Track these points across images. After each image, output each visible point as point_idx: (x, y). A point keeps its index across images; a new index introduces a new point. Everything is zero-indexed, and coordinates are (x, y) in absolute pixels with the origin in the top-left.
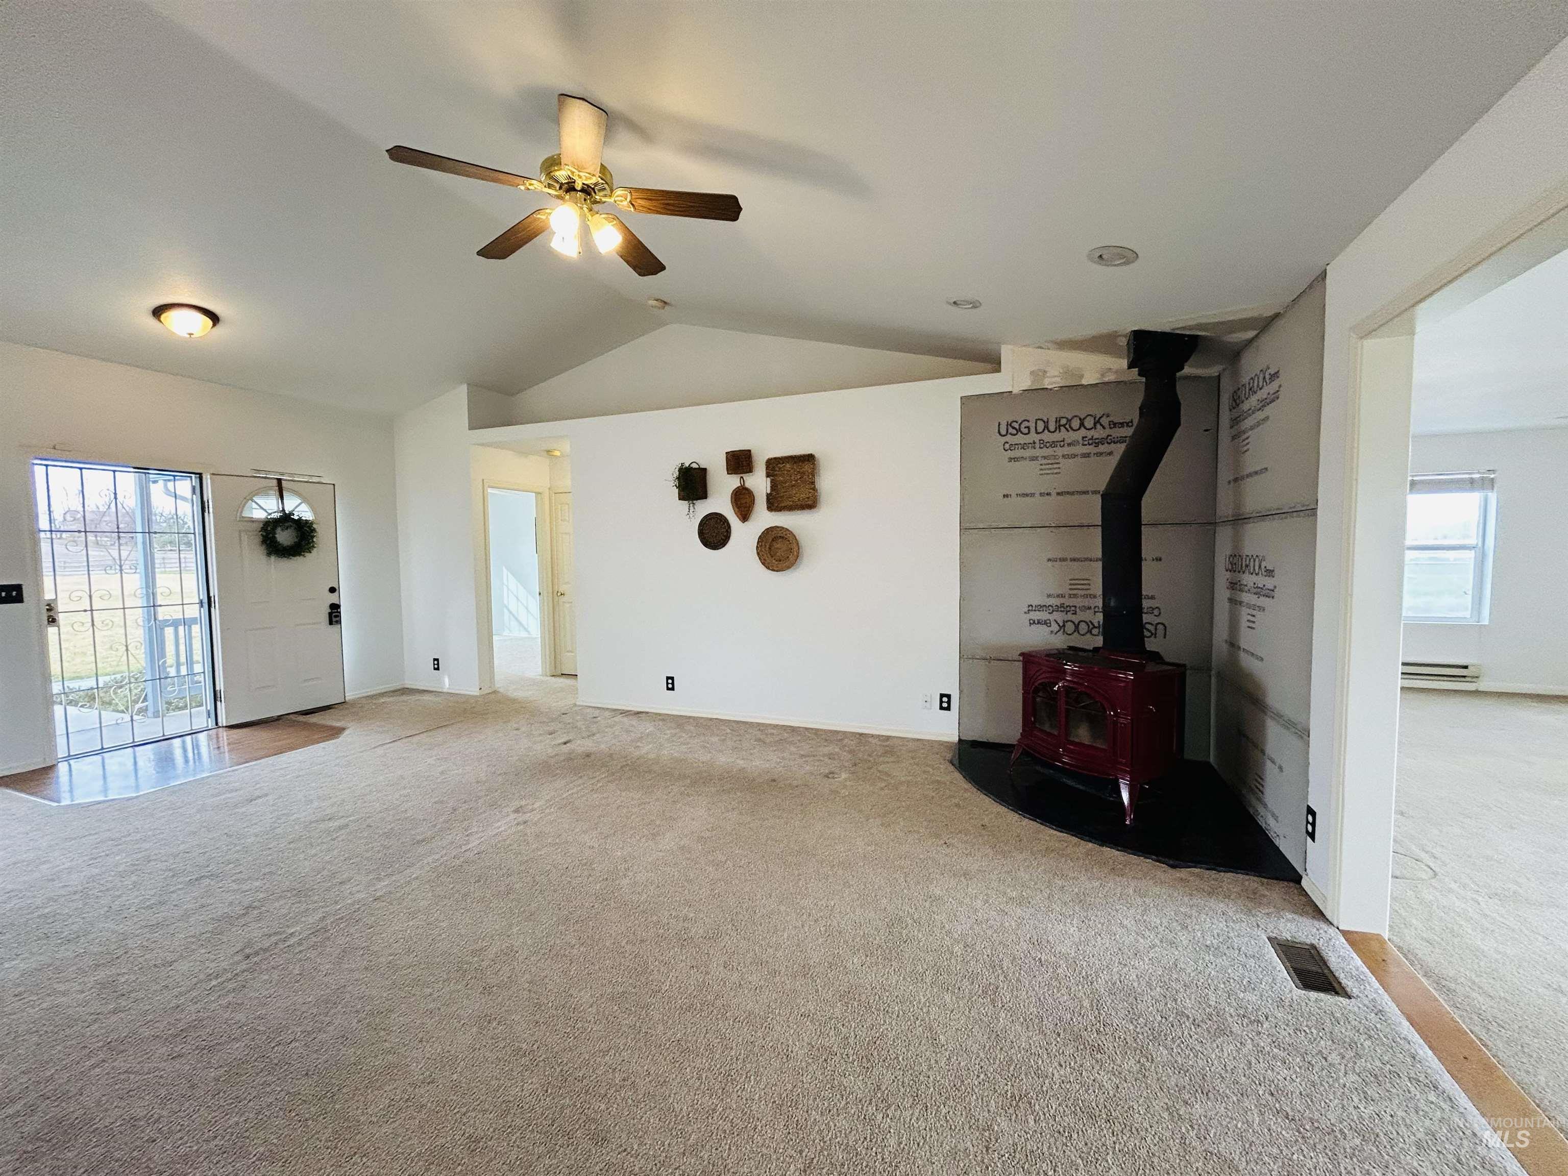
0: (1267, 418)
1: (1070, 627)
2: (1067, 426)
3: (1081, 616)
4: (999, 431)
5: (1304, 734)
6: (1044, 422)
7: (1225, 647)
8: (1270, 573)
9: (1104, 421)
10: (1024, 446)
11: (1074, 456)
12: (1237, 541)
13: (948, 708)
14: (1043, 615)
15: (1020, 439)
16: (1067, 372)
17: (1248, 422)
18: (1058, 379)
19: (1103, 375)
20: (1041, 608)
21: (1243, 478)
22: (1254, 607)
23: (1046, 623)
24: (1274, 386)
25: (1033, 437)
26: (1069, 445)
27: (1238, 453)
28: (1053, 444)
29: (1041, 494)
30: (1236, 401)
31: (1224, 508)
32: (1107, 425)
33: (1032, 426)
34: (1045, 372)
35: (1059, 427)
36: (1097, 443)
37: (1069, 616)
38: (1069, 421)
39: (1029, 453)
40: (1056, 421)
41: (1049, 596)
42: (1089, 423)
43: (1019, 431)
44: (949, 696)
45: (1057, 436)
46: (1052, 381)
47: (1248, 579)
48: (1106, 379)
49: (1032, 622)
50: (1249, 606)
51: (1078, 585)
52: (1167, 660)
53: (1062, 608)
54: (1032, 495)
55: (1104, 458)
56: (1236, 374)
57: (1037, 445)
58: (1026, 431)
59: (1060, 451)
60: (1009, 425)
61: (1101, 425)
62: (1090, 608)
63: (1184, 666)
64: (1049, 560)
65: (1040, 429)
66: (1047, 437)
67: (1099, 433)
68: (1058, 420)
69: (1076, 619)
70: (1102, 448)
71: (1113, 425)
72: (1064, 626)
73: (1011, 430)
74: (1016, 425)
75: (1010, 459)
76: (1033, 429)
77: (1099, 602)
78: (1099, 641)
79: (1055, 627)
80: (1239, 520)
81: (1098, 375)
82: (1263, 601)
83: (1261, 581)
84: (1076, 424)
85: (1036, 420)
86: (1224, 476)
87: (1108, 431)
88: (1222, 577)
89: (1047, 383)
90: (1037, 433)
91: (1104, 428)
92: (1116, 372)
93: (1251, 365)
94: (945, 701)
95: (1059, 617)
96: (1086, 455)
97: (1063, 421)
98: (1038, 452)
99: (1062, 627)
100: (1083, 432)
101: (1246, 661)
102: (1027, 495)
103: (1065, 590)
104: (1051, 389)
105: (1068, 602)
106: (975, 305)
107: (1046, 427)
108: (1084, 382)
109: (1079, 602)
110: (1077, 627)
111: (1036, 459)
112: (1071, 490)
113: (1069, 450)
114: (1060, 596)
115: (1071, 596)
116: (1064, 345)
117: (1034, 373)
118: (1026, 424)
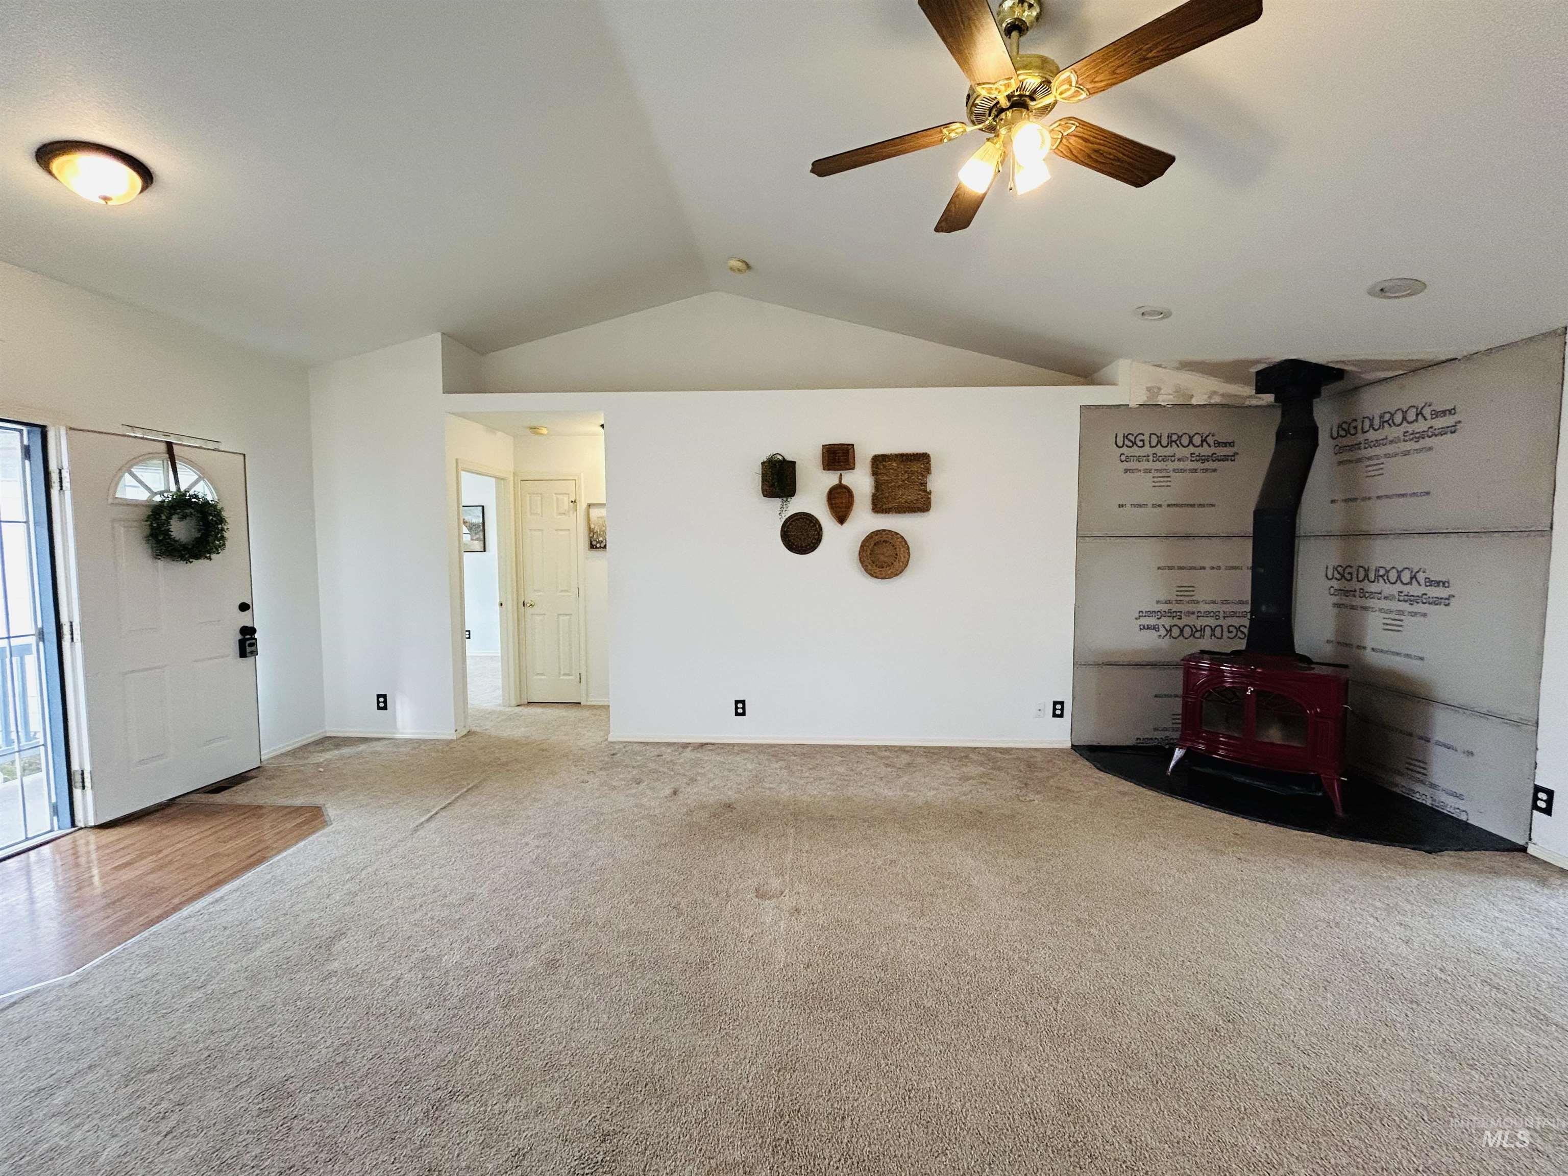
0: (1430, 448)
1: (1176, 633)
2: (1178, 442)
3: (1185, 620)
4: (1116, 441)
6: (1158, 437)
9: (1210, 440)
10: (1139, 459)
11: (1183, 471)
12: (1366, 552)
13: (1061, 716)
14: (1152, 621)
15: (1135, 451)
16: (1181, 391)
18: (1171, 397)
19: (1210, 397)
20: (1150, 614)
21: (1368, 499)
23: (1155, 628)
24: (1449, 420)
25: (1147, 450)
26: (1179, 460)
27: (1357, 477)
28: (1165, 459)
29: (1154, 506)
30: (1354, 430)
32: (1212, 444)
33: (1146, 438)
34: (1160, 389)
35: (1171, 442)
36: (1203, 459)
37: (1176, 621)
38: (1180, 437)
39: (1145, 465)
40: (1168, 436)
41: (1158, 602)
42: (1197, 440)
43: (1134, 443)
44: (1062, 703)
45: (1168, 451)
46: (1166, 398)
47: (1383, 588)
48: (1213, 401)
49: (1144, 628)
50: (1388, 612)
51: (1186, 592)
53: (1170, 614)
54: (1145, 506)
55: (1208, 474)
56: (1349, 407)
57: (1151, 458)
58: (1140, 444)
59: (1171, 466)
60: (1125, 437)
61: (1207, 443)
62: (1193, 613)
64: (1159, 568)
65: (1154, 443)
66: (1160, 451)
67: (1205, 451)
69: (1181, 623)
70: (1207, 465)
71: (1218, 444)
72: (1171, 630)
73: (1127, 442)
74: (1132, 438)
75: (1126, 471)
76: (1147, 443)
77: (1202, 608)
78: (1244, 644)
79: (1163, 632)
80: (1359, 535)
81: (1206, 397)
83: (1419, 590)
84: (1185, 440)
85: (1151, 434)
86: (1321, 493)
87: (1213, 450)
88: (1318, 584)
89: (1162, 400)
90: (1151, 447)
91: (1209, 446)
92: (1223, 395)
94: (1058, 709)
95: (1166, 622)
96: (1195, 471)
97: (1174, 437)
98: (1149, 465)
99: (1169, 631)
100: (1191, 449)
102: (1140, 506)
103: (1173, 595)
104: (1164, 406)
105: (1174, 608)
106: (1164, 314)
107: (1159, 442)
108: (1194, 402)
109: (1184, 608)
110: (1182, 631)
111: (1149, 471)
112: (1181, 503)
113: (1181, 465)
114: (1168, 602)
115: (1177, 602)
116: (1187, 366)
117: (1149, 389)
118: (1141, 437)
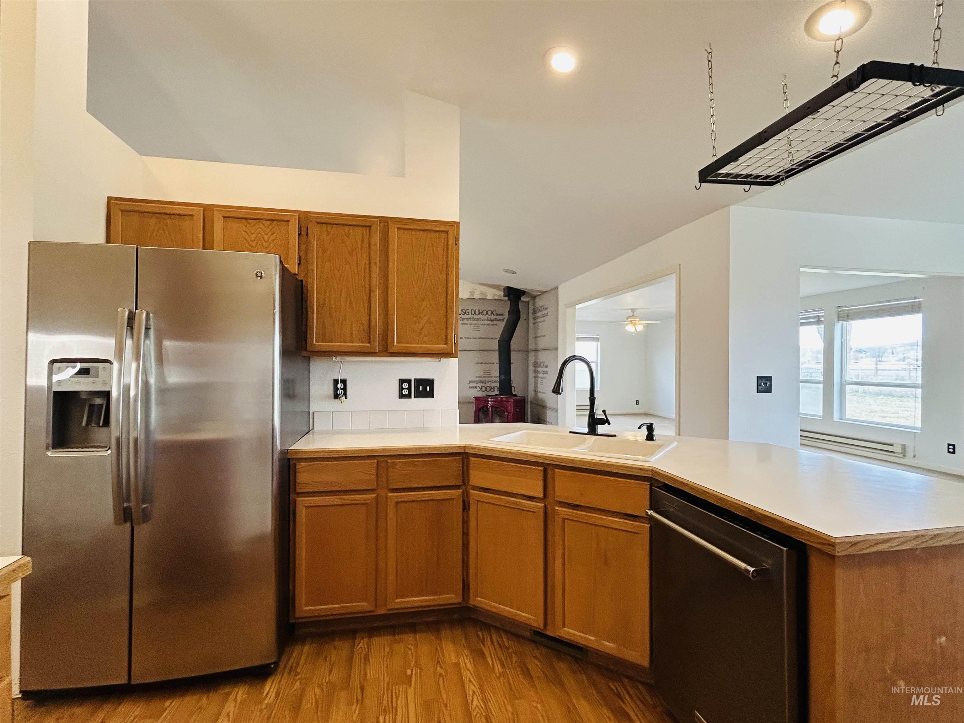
0: (544, 320)
1: (484, 389)
2: (482, 313)
3: (488, 384)
5: (557, 410)
6: (474, 311)
7: (533, 393)
8: (547, 367)
9: (494, 313)
10: (467, 319)
11: (485, 324)
12: (536, 357)
14: (474, 385)
15: (465, 316)
16: (482, 293)
17: (539, 320)
18: (479, 296)
19: (494, 296)
20: (473, 382)
21: (538, 337)
22: (542, 378)
23: (476, 387)
24: (546, 312)
25: (470, 316)
26: (483, 320)
27: (536, 329)
28: (478, 320)
29: (473, 338)
30: (535, 312)
31: (531, 346)
34: (474, 292)
35: (479, 313)
36: (492, 320)
37: (484, 385)
38: (483, 311)
39: (469, 322)
41: (476, 377)
42: (489, 313)
43: (465, 313)
45: (478, 317)
46: (477, 296)
47: (540, 369)
48: (495, 298)
49: (471, 388)
50: (540, 377)
51: (487, 373)
52: (519, 396)
53: (481, 382)
54: (470, 338)
55: (494, 326)
56: (534, 304)
57: (472, 319)
58: (468, 314)
59: (480, 322)
60: (462, 311)
62: (490, 381)
63: (524, 397)
64: (477, 363)
65: (473, 314)
66: (475, 317)
67: (493, 317)
68: (479, 311)
69: (486, 385)
70: (493, 323)
71: (497, 314)
73: (462, 313)
74: (464, 311)
75: (462, 324)
76: (470, 313)
77: (498, 379)
78: (497, 392)
79: (479, 389)
80: (536, 350)
82: (545, 375)
83: (545, 369)
84: (485, 313)
85: (471, 310)
86: (531, 335)
87: (495, 317)
88: (531, 369)
89: (475, 297)
91: (494, 315)
92: (498, 296)
93: (540, 302)
95: (480, 385)
96: (488, 325)
97: (481, 311)
98: (472, 322)
99: (481, 389)
100: (488, 316)
101: (540, 395)
102: (468, 338)
103: (482, 374)
104: (476, 299)
105: (483, 379)
107: (475, 313)
108: (488, 298)
109: (487, 379)
110: (486, 388)
111: (471, 324)
112: (483, 337)
113: (483, 322)
114: (480, 377)
115: (485, 377)
116: (481, 284)
117: (470, 292)
118: (467, 311)
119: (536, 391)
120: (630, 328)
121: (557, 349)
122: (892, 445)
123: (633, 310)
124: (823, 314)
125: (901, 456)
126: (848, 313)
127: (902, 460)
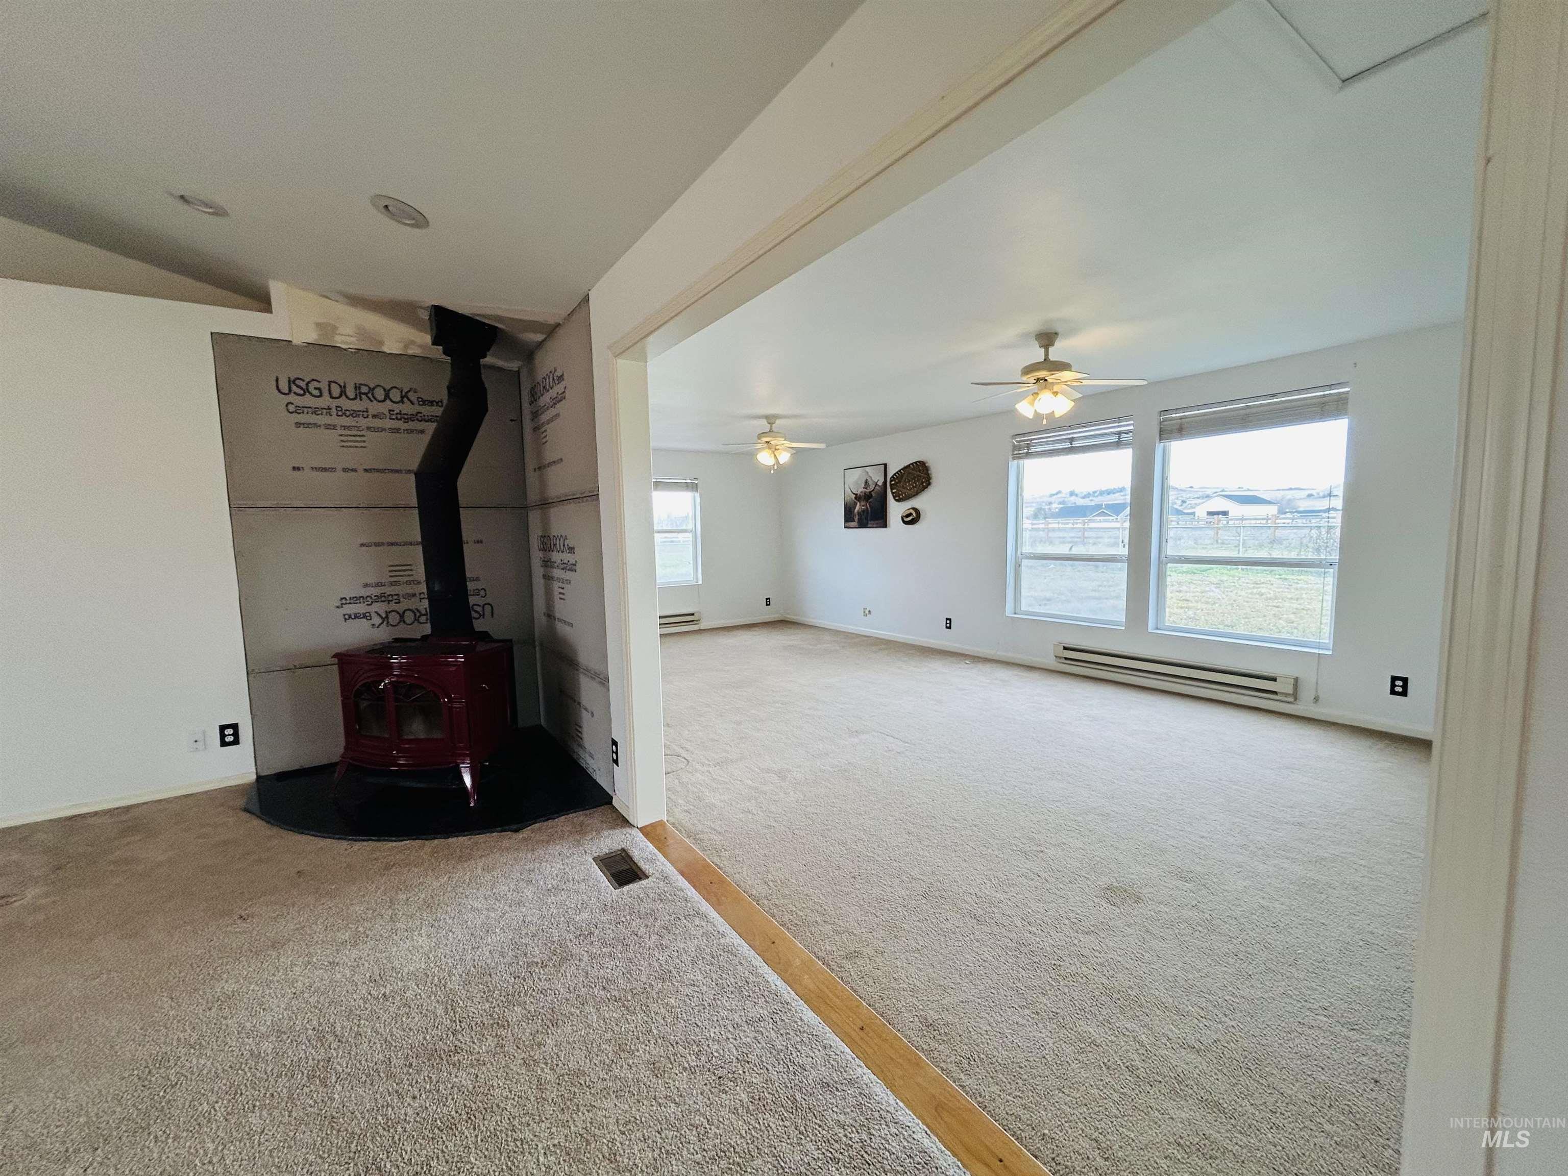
0: (558, 415)
1: (394, 618)
2: (370, 395)
3: (405, 605)
4: (278, 387)
5: (604, 681)
6: (341, 386)
7: (544, 619)
8: (571, 550)
9: (413, 396)
10: (315, 411)
11: (382, 430)
12: (545, 523)
13: (236, 742)
14: (360, 608)
15: (308, 400)
16: (362, 333)
17: (544, 417)
18: (354, 339)
19: (406, 347)
20: (355, 600)
21: (545, 467)
22: (563, 581)
23: (365, 616)
24: (561, 387)
25: (325, 401)
26: (374, 416)
27: (540, 444)
28: (355, 414)
29: (345, 470)
30: (534, 397)
31: (533, 496)
32: (415, 401)
33: (324, 386)
34: (335, 327)
35: (359, 395)
36: (408, 418)
37: (393, 606)
38: (372, 390)
39: (325, 419)
40: (356, 388)
41: (366, 585)
42: (395, 395)
43: (306, 391)
44: (235, 727)
45: (357, 405)
46: (345, 339)
47: (556, 557)
48: (410, 352)
49: (348, 617)
50: (559, 580)
51: (399, 570)
52: (495, 637)
53: (381, 598)
54: (333, 470)
55: (414, 435)
56: (532, 371)
57: (334, 411)
58: (316, 393)
59: (363, 422)
60: (291, 382)
61: (409, 399)
63: (511, 640)
64: (362, 545)
65: (335, 394)
66: (343, 402)
67: (407, 408)
68: (357, 387)
69: (400, 608)
70: (411, 425)
71: (424, 402)
72: (387, 617)
73: (294, 388)
74: (303, 384)
75: (298, 425)
76: (325, 392)
77: (423, 588)
78: (427, 629)
79: (377, 620)
80: (545, 504)
81: (401, 345)
82: (568, 575)
83: (567, 557)
84: (379, 394)
85: (330, 382)
86: (531, 464)
87: (418, 408)
88: (537, 556)
89: (339, 341)
90: (332, 398)
91: (412, 403)
92: (420, 346)
93: (544, 364)
94: (229, 735)
95: (380, 607)
96: (397, 430)
97: (364, 389)
98: (334, 420)
99: (385, 619)
100: (389, 404)
101: (561, 628)
102: (325, 470)
103: (386, 579)
104: (345, 350)
105: (388, 590)
106: (219, 212)
107: (343, 393)
108: (386, 349)
109: (401, 590)
110: (402, 616)
111: (334, 427)
112: (381, 467)
113: (378, 423)
114: (379, 585)
115: (392, 584)
116: (356, 301)
117: (318, 325)
118: (315, 384)
119: (550, 616)
120: (765, 458)
121: (594, 496)
122: (1275, 680)
123: (770, 419)
124: (1132, 427)
125: (1291, 699)
126: (1181, 424)
127: (1292, 706)
